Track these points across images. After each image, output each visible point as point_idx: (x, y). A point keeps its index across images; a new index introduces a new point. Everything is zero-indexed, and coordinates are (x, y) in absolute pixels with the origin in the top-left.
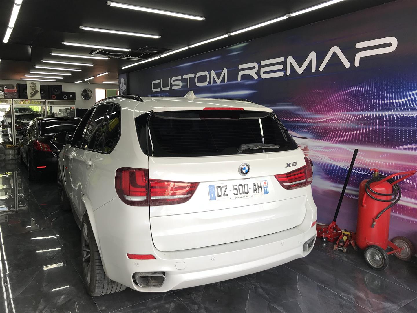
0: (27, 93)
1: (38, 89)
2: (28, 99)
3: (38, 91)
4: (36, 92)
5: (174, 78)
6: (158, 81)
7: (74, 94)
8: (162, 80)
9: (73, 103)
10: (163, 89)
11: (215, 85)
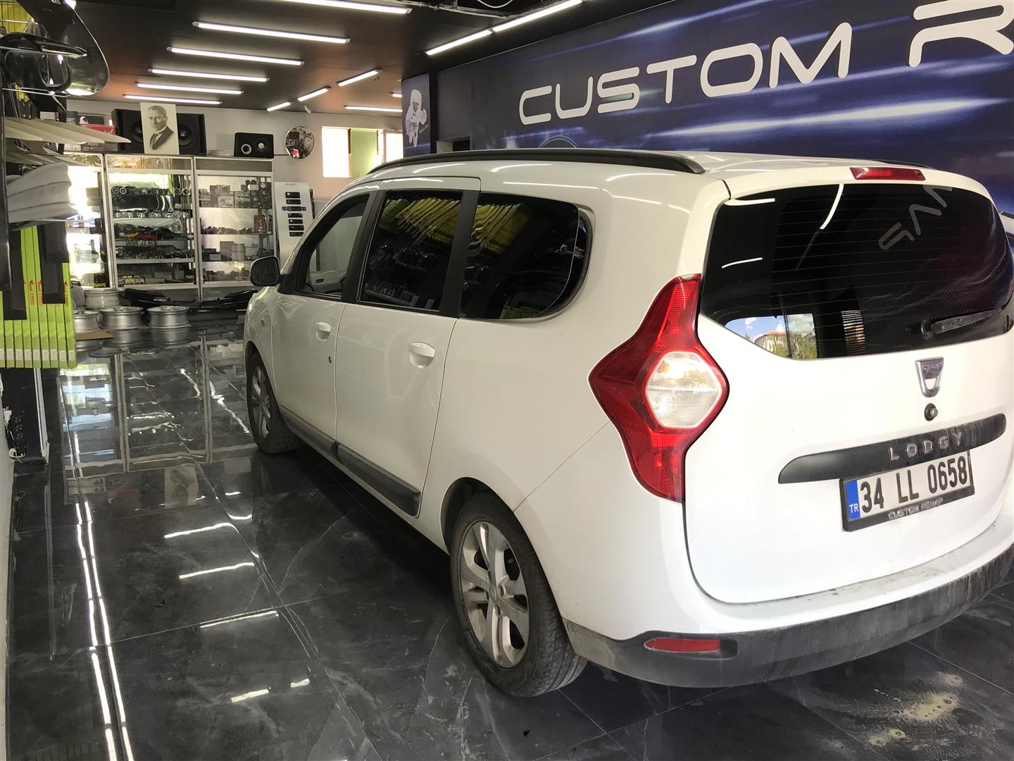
0: (141, 135)
1: (173, 124)
2: (146, 151)
3: (172, 132)
4: (168, 133)
5: (606, 77)
6: (546, 90)
7: (268, 139)
8: (558, 87)
9: (268, 168)
10: (563, 114)
11: (788, 87)
